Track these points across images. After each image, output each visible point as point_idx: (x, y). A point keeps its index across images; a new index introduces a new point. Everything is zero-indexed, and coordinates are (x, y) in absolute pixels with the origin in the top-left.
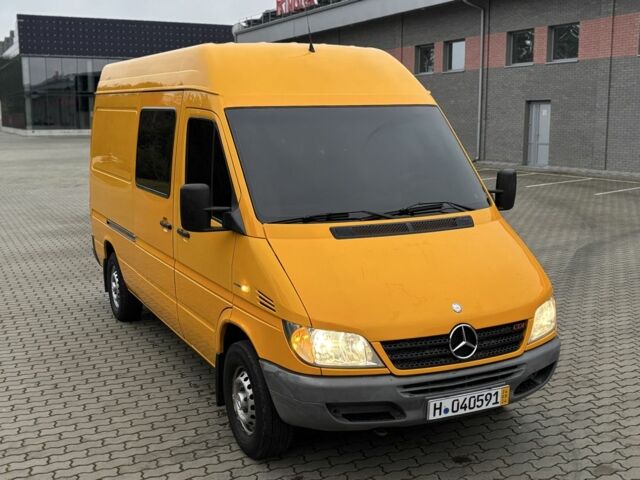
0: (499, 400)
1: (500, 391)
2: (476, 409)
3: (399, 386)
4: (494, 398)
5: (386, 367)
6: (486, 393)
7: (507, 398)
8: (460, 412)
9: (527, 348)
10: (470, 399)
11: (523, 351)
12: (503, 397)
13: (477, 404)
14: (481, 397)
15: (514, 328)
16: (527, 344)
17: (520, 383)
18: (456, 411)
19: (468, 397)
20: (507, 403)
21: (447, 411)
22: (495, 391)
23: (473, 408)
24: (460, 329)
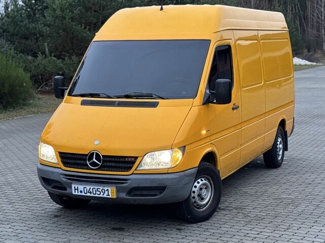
0: (110, 194)
1: (110, 189)
2: (97, 195)
3: (62, 174)
5: (59, 164)
6: (101, 188)
7: (115, 194)
8: (89, 194)
9: (135, 172)
10: (93, 189)
11: (131, 173)
12: (112, 193)
13: (97, 192)
14: (99, 190)
15: (126, 159)
16: (135, 170)
17: (129, 189)
18: (87, 193)
19: (92, 188)
20: (115, 197)
21: (81, 192)
22: (107, 189)
23: (95, 194)
24: (94, 153)
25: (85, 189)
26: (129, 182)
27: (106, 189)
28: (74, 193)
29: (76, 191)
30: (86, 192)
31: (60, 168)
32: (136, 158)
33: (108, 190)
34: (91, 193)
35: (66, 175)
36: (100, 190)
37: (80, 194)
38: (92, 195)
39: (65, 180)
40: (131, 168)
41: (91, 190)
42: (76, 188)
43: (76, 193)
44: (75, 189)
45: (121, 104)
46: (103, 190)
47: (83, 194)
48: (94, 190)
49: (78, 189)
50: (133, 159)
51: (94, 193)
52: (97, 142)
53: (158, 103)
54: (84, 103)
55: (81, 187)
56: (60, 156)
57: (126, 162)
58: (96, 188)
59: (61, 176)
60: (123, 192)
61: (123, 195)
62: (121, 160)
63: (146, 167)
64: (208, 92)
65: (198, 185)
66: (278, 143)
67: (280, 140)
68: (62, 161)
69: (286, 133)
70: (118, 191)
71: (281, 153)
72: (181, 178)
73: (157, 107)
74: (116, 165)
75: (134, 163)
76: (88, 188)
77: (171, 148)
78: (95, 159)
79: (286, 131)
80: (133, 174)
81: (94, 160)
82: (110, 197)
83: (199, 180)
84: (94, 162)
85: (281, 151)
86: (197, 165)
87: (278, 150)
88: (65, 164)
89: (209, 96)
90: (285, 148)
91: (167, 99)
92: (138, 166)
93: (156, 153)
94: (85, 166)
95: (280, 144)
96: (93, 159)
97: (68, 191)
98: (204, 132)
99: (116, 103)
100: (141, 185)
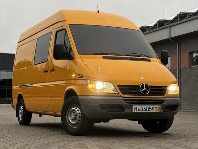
0: (157, 110)
1: (157, 107)
2: (149, 112)
3: (123, 100)
4: (155, 109)
5: (119, 94)
17: (165, 107)
20: (160, 112)
26: (166, 102)
30: (142, 110)
32: (167, 87)
34: (145, 110)
35: (125, 100)
37: (138, 112)
40: (165, 93)
44: (135, 109)
46: (153, 108)
48: (148, 108)
53: (150, 59)
55: (139, 107)
56: (119, 88)
80: (166, 97)
81: (145, 88)
82: (157, 112)
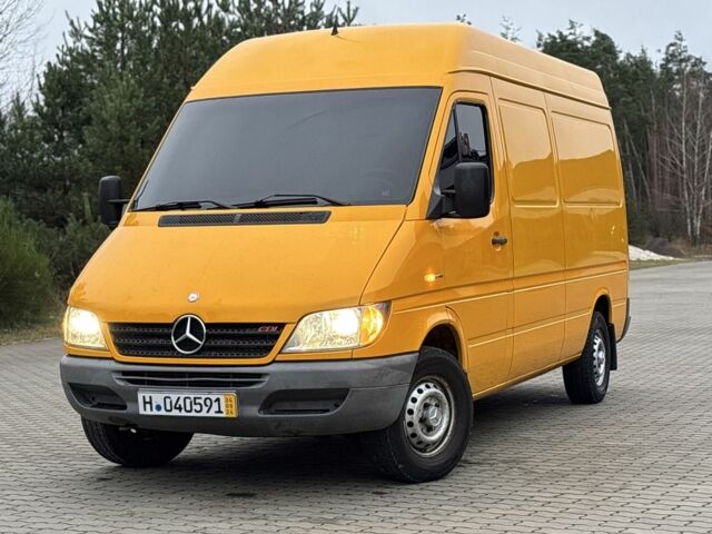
0: (223, 410)
1: (222, 398)
2: (193, 414)
3: (116, 372)
4: (215, 405)
5: (110, 350)
6: (204, 397)
7: (234, 409)
8: (175, 413)
9: (279, 358)
10: (185, 399)
11: (270, 360)
12: (227, 406)
13: (195, 407)
14: (198, 401)
15: (260, 330)
16: (280, 353)
17: (264, 397)
18: (171, 411)
19: (182, 397)
20: (234, 415)
21: (159, 408)
22: (216, 397)
23: (190, 411)
24: (186, 319)
25: (168, 400)
26: (266, 379)
27: (213, 397)
28: (142, 412)
29: (148, 406)
30: (168, 408)
31: (112, 359)
32: (281, 326)
33: (218, 400)
34: (180, 409)
35: (125, 373)
36: (202, 402)
37: (155, 412)
38: (183, 413)
39: (121, 383)
40: (269, 349)
41: (181, 402)
42: (148, 400)
43: (148, 412)
44: (145, 403)
45: (245, 220)
46: (208, 402)
47: (163, 412)
48: (188, 401)
49: (150, 403)
50: (274, 329)
51: (188, 408)
52: (193, 297)
53: (330, 213)
54: (164, 222)
55: (158, 398)
56: (112, 333)
57: (258, 337)
58: (192, 396)
59: (114, 376)
60: (253, 404)
61: (253, 411)
62: (248, 332)
63: (304, 348)
64: (438, 192)
65: (420, 397)
66: (596, 347)
67: (598, 341)
68: (115, 343)
69: (611, 328)
70: (241, 402)
71: (602, 370)
72: (381, 372)
73: (327, 223)
74: (236, 344)
75: (276, 337)
76: (174, 397)
77: (359, 303)
78: (191, 332)
79: (613, 325)
80: (274, 361)
81: (188, 334)
82: (223, 415)
83: (422, 387)
84: (187, 338)
85: (603, 366)
86: (418, 349)
87: (595, 362)
88: (123, 349)
89: (441, 202)
90: (612, 364)
91: (349, 205)
92: (285, 343)
93: (326, 314)
94: (168, 350)
95: (600, 349)
96: (185, 332)
97: (130, 408)
98: (431, 278)
99: (237, 218)
100: (292, 387)
